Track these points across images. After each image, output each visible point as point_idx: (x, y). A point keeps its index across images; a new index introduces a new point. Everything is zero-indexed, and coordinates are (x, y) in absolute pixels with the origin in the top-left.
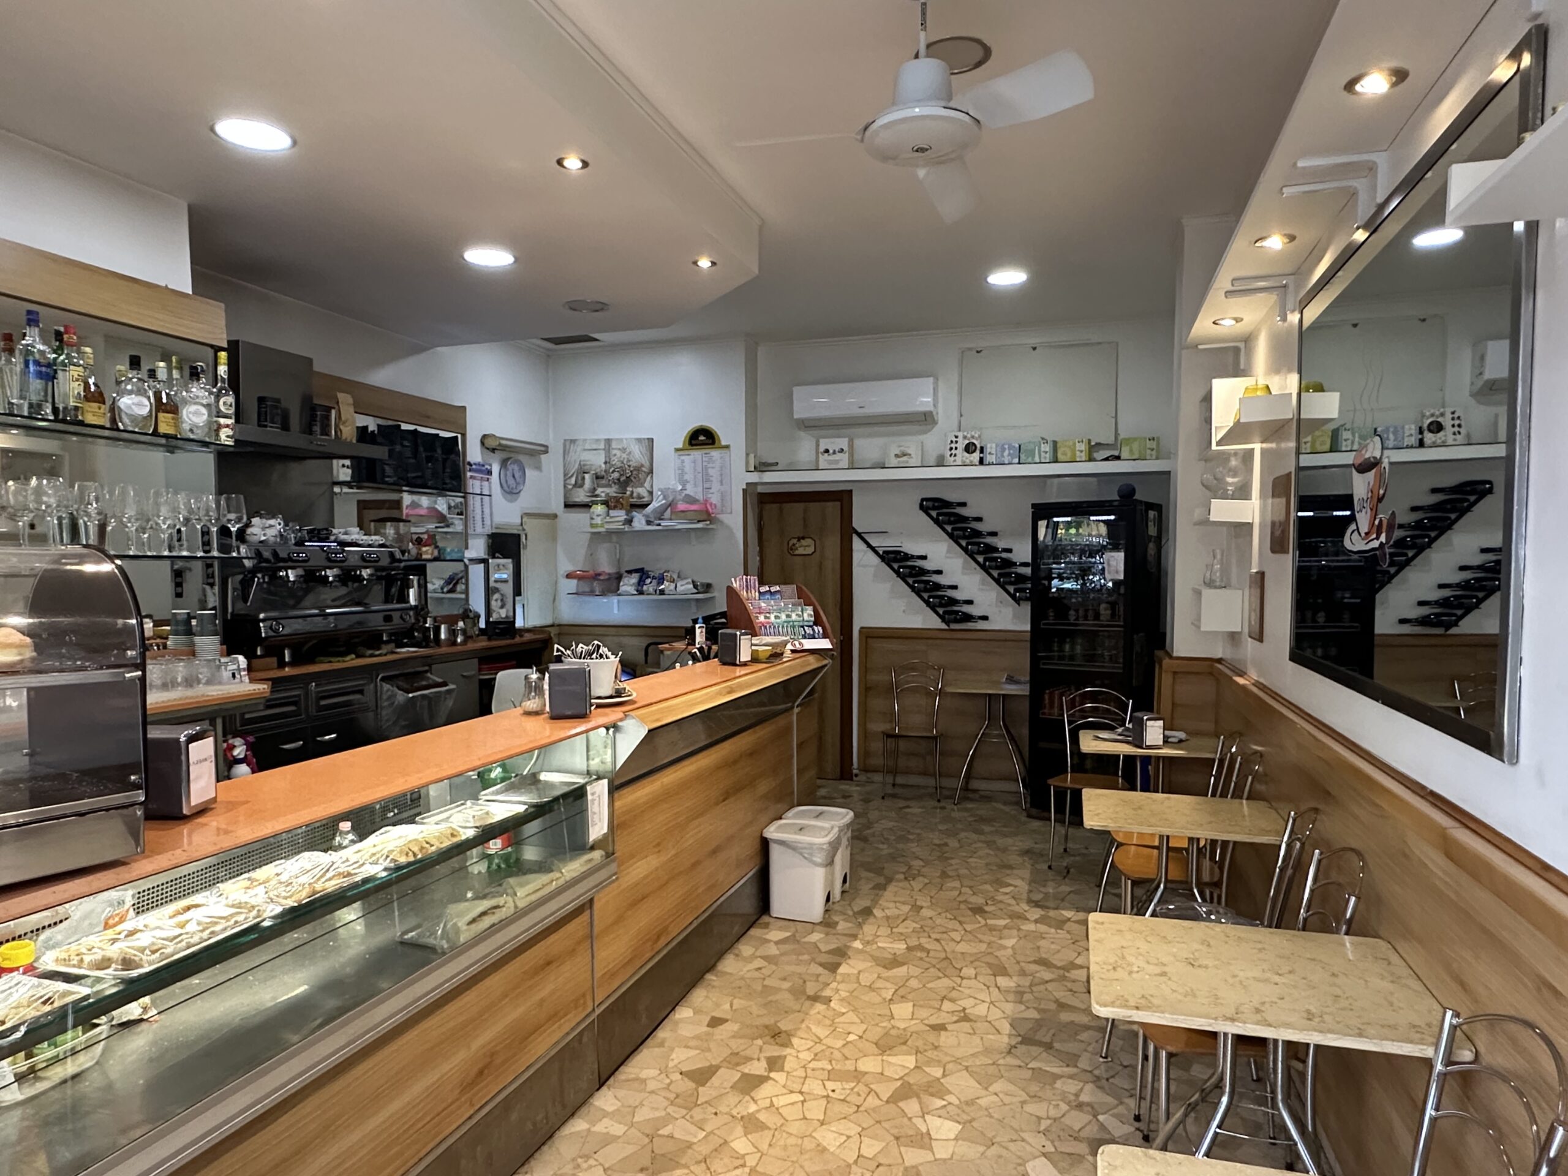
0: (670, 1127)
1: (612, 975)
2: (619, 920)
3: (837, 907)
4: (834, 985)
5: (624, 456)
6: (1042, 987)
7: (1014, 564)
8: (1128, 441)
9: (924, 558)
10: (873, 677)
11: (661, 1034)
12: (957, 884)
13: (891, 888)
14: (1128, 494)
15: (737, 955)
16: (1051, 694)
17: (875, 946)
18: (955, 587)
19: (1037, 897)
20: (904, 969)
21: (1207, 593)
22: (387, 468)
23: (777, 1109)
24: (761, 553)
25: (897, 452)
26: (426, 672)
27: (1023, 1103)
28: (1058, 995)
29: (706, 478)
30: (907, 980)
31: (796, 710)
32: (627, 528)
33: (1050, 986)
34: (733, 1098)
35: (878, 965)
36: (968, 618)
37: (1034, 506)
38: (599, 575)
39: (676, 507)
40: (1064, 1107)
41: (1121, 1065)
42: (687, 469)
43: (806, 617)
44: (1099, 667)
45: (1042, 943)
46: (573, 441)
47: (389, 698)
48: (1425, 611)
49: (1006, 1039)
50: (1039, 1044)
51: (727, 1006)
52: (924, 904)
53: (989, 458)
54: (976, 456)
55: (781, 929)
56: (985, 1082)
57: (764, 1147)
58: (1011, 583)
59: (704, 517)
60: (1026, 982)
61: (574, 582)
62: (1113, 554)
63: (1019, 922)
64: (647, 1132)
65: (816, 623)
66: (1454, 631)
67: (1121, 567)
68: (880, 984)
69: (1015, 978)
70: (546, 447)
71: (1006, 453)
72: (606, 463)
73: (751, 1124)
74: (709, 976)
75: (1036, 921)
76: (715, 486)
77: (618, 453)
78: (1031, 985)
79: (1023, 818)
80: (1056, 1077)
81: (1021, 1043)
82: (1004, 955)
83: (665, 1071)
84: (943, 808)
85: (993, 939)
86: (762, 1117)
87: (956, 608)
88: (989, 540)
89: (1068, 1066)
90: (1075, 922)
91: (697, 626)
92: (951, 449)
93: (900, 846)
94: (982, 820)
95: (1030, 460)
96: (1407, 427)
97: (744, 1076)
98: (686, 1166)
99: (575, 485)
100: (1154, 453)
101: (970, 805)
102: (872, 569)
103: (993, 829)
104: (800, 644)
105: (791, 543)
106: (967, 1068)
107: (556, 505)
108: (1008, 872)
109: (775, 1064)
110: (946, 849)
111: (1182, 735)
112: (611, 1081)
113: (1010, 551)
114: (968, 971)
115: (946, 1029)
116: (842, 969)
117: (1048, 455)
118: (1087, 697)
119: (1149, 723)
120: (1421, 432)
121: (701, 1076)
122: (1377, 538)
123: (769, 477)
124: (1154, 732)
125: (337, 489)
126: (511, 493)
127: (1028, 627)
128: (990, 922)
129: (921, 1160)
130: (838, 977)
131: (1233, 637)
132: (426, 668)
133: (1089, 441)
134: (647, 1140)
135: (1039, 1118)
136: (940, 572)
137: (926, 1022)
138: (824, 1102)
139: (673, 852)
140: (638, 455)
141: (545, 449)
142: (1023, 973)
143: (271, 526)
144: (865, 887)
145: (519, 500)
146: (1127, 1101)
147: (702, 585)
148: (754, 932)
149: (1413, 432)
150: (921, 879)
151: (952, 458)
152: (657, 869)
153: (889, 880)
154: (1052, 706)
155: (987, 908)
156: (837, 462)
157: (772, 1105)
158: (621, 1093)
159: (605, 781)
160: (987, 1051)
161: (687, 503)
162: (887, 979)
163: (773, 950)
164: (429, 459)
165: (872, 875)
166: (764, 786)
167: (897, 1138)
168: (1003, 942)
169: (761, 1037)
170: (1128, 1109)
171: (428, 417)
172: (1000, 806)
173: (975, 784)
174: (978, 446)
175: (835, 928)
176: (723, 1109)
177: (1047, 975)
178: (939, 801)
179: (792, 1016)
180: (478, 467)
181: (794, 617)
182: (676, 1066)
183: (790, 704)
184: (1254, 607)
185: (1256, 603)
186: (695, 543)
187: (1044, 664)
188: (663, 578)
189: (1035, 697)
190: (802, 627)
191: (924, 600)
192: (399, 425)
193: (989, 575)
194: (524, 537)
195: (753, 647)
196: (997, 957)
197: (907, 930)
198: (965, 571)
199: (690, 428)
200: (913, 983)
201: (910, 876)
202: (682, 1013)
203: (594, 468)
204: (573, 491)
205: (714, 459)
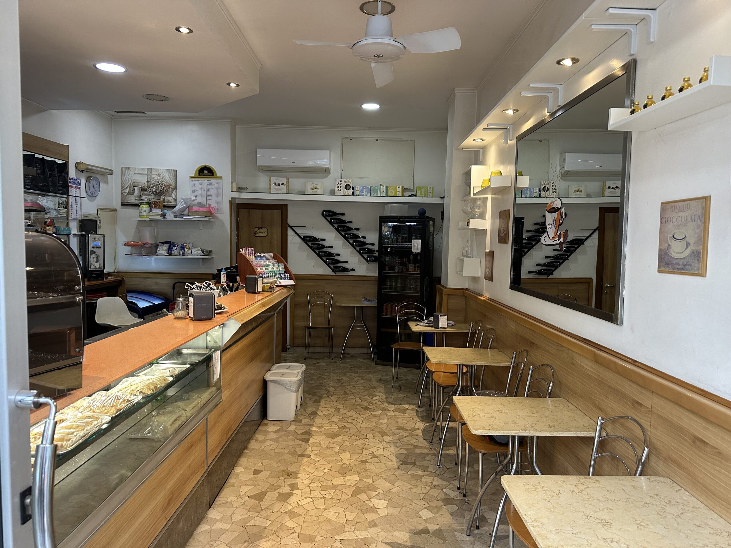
0: (252, 521)
1: (213, 451)
3: (299, 413)
4: (310, 448)
5: (159, 178)
6: (404, 440)
7: (367, 244)
8: (419, 188)
9: (324, 240)
11: (231, 481)
12: (353, 397)
13: (323, 401)
14: (422, 213)
16: (387, 305)
17: (323, 429)
18: (339, 255)
19: (390, 400)
20: (340, 437)
21: (465, 259)
22: (27, 179)
23: (302, 506)
24: (238, 235)
25: (312, 187)
27: (411, 488)
28: (412, 442)
29: (209, 194)
30: (343, 442)
31: (276, 315)
32: (162, 219)
33: (407, 438)
34: (278, 505)
35: (327, 437)
36: (345, 270)
37: (380, 217)
38: (145, 244)
39: (192, 209)
40: (428, 488)
41: (446, 468)
42: (196, 189)
43: (281, 269)
44: (408, 293)
45: (399, 420)
46: (127, 169)
48: (540, 268)
49: (395, 464)
50: (410, 463)
51: (260, 464)
52: (341, 408)
53: (357, 193)
54: (351, 191)
55: (274, 425)
56: (392, 482)
57: (302, 523)
58: (366, 253)
59: (209, 215)
60: (396, 438)
61: (129, 248)
62: (416, 241)
63: (386, 412)
64: (242, 525)
65: (285, 272)
66: (551, 277)
67: (420, 247)
68: (331, 445)
69: (391, 437)
71: (365, 191)
72: (148, 182)
73: (292, 514)
74: (246, 451)
75: (393, 411)
76: (214, 199)
77: (156, 177)
78: (399, 439)
79: (373, 364)
80: (422, 476)
81: (402, 464)
82: (383, 427)
83: (239, 497)
84: (336, 362)
85: (377, 420)
86: (296, 510)
87: (339, 265)
88: (355, 232)
89: (425, 471)
90: (409, 410)
91: (222, 273)
92: (338, 187)
93: (320, 382)
94: (354, 367)
95: (376, 195)
96: (534, 188)
97: (280, 494)
98: (266, 537)
99: (129, 193)
100: (431, 194)
101: (347, 361)
102: (298, 245)
103: (362, 371)
104: (280, 282)
105: (255, 231)
106: (382, 477)
107: (117, 203)
108: (375, 390)
109: (294, 487)
110: (342, 381)
111: (453, 323)
112: (213, 505)
113: (365, 238)
114: (370, 436)
115: (368, 462)
116: (311, 441)
117: (384, 193)
118: (406, 307)
119: (441, 317)
120: (540, 191)
121: (260, 497)
122: (559, 240)
123: (244, 195)
124: (443, 321)
126: (92, 196)
127: (377, 275)
128: (373, 413)
129: (374, 518)
130: (310, 445)
131: (475, 279)
133: (403, 187)
134: (243, 529)
135: (419, 494)
136: (332, 247)
137: (358, 460)
138: (323, 500)
139: (234, 388)
140: (167, 179)
141: (111, 172)
142: (394, 434)
144: (311, 402)
145: (96, 200)
146: (453, 482)
147: (207, 251)
148: (260, 428)
149: (537, 191)
150: (335, 396)
151: (339, 191)
152: (228, 397)
153: (321, 398)
154: (387, 311)
155: (369, 407)
156: (280, 190)
157: (299, 505)
158: (221, 510)
159: (219, 351)
160: (389, 469)
161: (199, 207)
162: (334, 443)
163: (273, 436)
164: (51, 175)
165: (310, 396)
166: (265, 354)
167: (361, 511)
168: (381, 421)
169: (282, 476)
170: (454, 485)
171: (48, 151)
172: (362, 360)
173: (348, 350)
175: (301, 422)
176: (275, 509)
177: (405, 434)
178: (332, 359)
179: (294, 465)
180: (74, 181)
181: (275, 269)
182: (244, 494)
183: (273, 313)
184: (488, 266)
185: (489, 264)
186: (202, 229)
187: (383, 291)
188: (184, 247)
189: (379, 308)
190: (280, 274)
191: (324, 261)
192: (34, 155)
193: (355, 249)
194: (99, 222)
195: (263, 284)
196: (381, 428)
197: (336, 420)
198: (344, 247)
199: (199, 166)
200: (347, 443)
201: (329, 395)
202: (238, 470)
203: (141, 184)
204: (127, 197)
205: (213, 184)
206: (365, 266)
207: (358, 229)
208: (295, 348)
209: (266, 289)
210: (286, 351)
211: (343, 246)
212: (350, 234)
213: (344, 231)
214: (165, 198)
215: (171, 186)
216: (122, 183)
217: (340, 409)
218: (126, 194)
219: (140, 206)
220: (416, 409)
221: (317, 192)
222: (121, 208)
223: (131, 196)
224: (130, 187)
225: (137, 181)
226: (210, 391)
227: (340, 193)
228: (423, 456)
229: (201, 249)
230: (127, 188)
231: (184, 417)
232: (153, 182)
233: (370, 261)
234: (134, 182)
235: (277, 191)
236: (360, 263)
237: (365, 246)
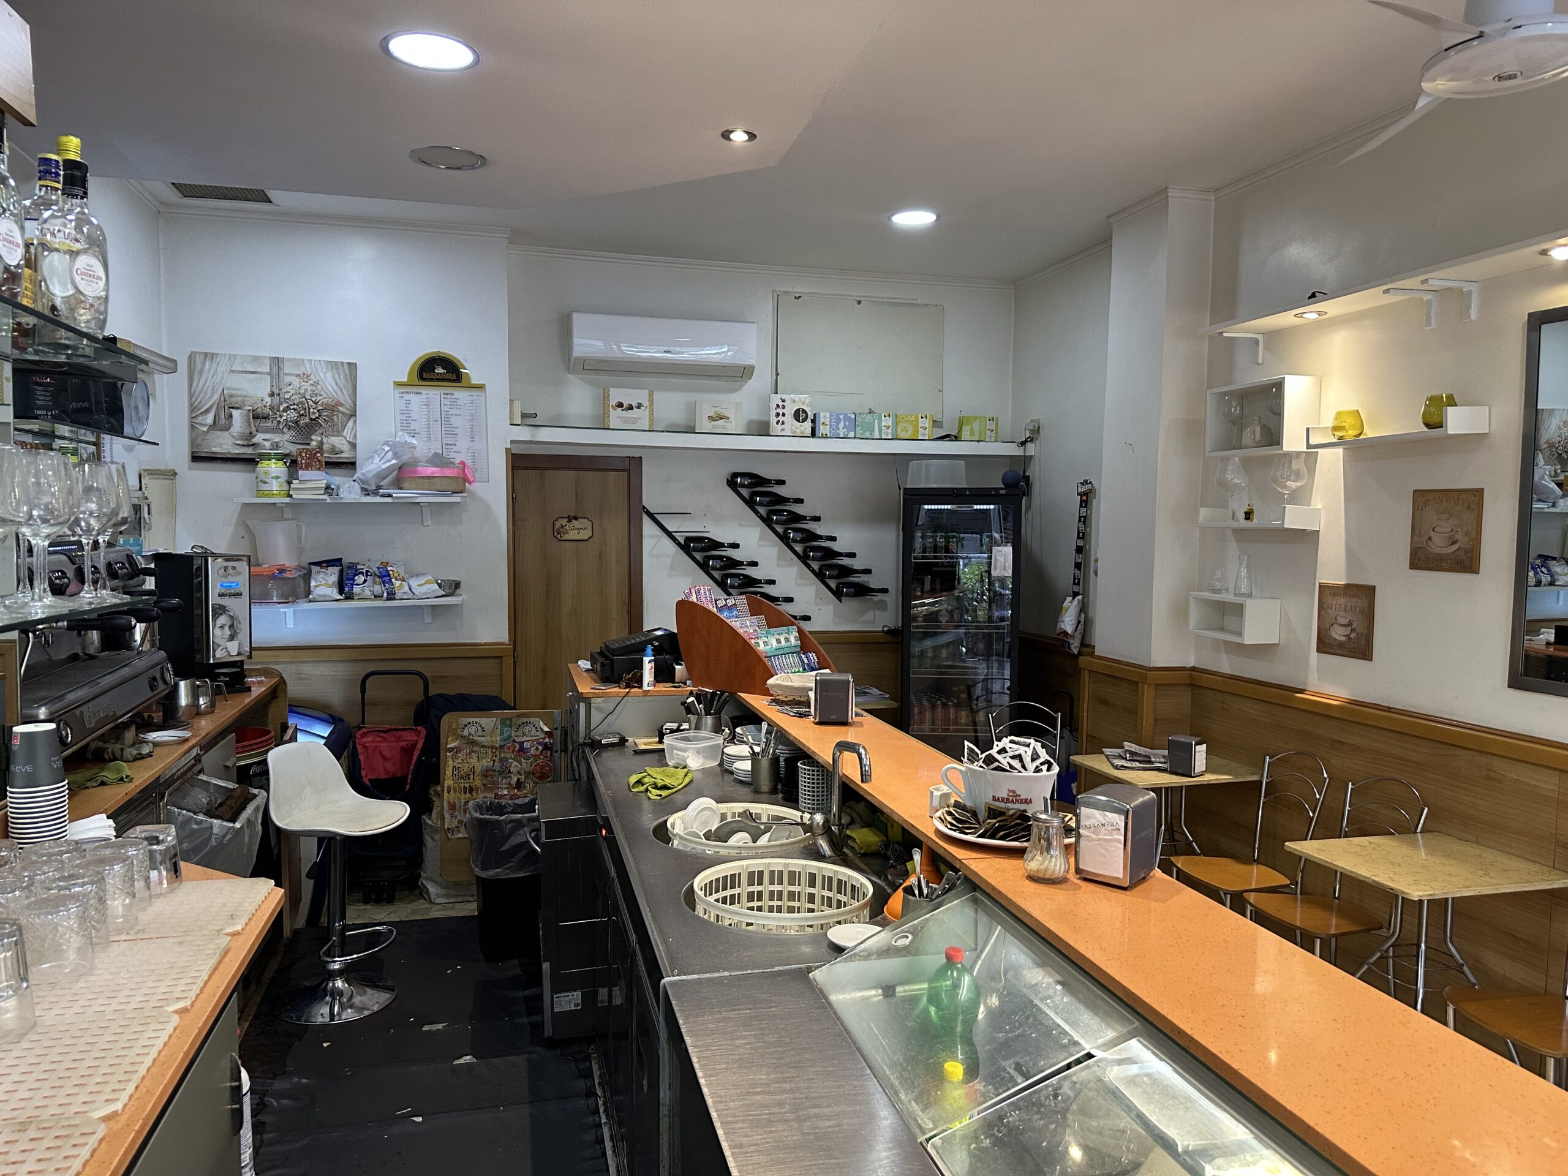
5: (307, 386)
7: (838, 554)
9: (736, 546)
14: (1014, 482)
18: (772, 582)
25: (712, 414)
29: (449, 430)
32: (329, 499)
37: (903, 490)
38: (284, 571)
42: (414, 416)
43: (793, 640)
46: (209, 356)
53: (822, 430)
54: (808, 425)
58: (833, 577)
59: (459, 487)
62: (1000, 548)
65: (804, 648)
67: (1009, 563)
70: (175, 362)
71: (841, 425)
72: (272, 395)
76: (463, 441)
77: (296, 382)
88: (811, 526)
91: (647, 659)
92: (778, 415)
95: (867, 435)
99: (214, 426)
100: (993, 434)
102: (668, 561)
105: (558, 526)
107: (178, 457)
113: (833, 539)
119: (1198, 748)
124: (1201, 757)
133: (932, 416)
136: (753, 564)
140: (330, 387)
141: (170, 366)
147: (451, 584)
151: (780, 427)
156: (635, 420)
174: (809, 415)
184: (1343, 621)
185: (1348, 617)
186: (430, 523)
187: (915, 672)
193: (808, 566)
199: (420, 355)
203: (251, 401)
204: (210, 436)
205: (460, 402)
206: (833, 607)
207: (817, 519)
212: (798, 531)
213: (783, 522)
214: (325, 440)
215: (341, 409)
216: (191, 396)
218: (205, 429)
219: (256, 463)
221: (724, 427)
222: (190, 469)
223: (219, 433)
224: (217, 409)
225: (239, 393)
227: (783, 430)
229: (436, 579)
230: (207, 411)
232: (287, 396)
233: (842, 594)
234: (231, 396)
235: (626, 422)
236: (819, 601)
237: (832, 558)
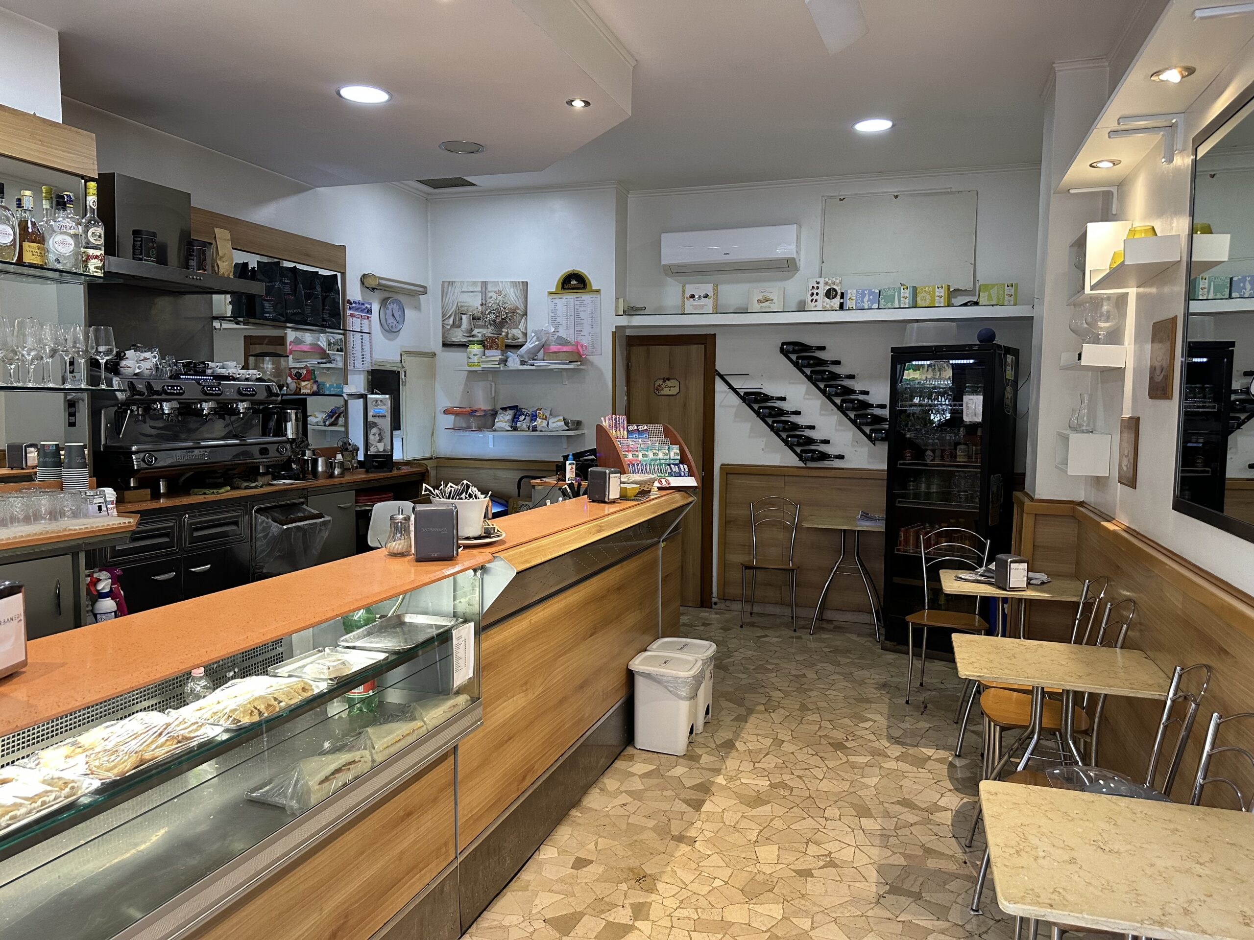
1: (477, 819)
2: (485, 762)
3: (700, 740)
4: (698, 824)
5: (500, 298)
6: (906, 831)
7: (871, 406)
8: (986, 287)
9: (783, 399)
10: (733, 512)
11: (526, 876)
12: (817, 717)
13: (753, 720)
14: (987, 338)
15: (602, 790)
16: (907, 531)
17: (738, 782)
18: (812, 428)
19: (897, 733)
20: (768, 808)
21: (1074, 437)
22: (266, 304)
24: (629, 393)
25: (760, 298)
26: (303, 503)
28: (924, 839)
29: (578, 322)
30: (772, 820)
31: (662, 545)
32: (502, 367)
33: (915, 830)
35: (741, 802)
36: (824, 456)
37: (893, 350)
38: (476, 411)
39: (549, 349)
41: (993, 919)
42: (559, 313)
43: (672, 455)
44: (954, 506)
45: (906, 783)
46: (451, 283)
47: (264, 529)
49: (874, 889)
50: (908, 894)
51: (592, 846)
52: (786, 738)
53: (849, 304)
54: (837, 301)
55: (644, 761)
56: (854, 936)
58: (867, 424)
59: (576, 358)
60: (891, 824)
61: (452, 417)
62: (971, 397)
63: (880, 759)
65: (682, 461)
67: (980, 410)
68: (744, 824)
69: (879, 820)
70: (425, 287)
71: (866, 299)
72: (482, 305)
74: (575, 813)
75: (897, 759)
76: (587, 329)
77: (494, 295)
78: (895, 829)
79: (878, 648)
80: (929, 932)
81: (888, 893)
82: (866, 794)
83: (528, 917)
84: (800, 638)
85: (856, 777)
87: (813, 447)
88: (847, 383)
89: (938, 919)
90: (934, 760)
91: (568, 463)
92: (812, 294)
93: (759, 676)
94: (836, 651)
95: (889, 305)
97: (609, 924)
99: (454, 325)
100: (1012, 298)
101: (825, 636)
102: (734, 410)
103: (849, 660)
104: (667, 481)
106: (836, 920)
107: (435, 344)
108: (867, 706)
109: (640, 911)
110: (803, 680)
111: (1044, 577)
112: (473, 929)
113: (866, 393)
114: (832, 812)
115: (812, 876)
116: (707, 807)
117: (907, 301)
118: (944, 536)
119: (1013, 565)
121: (566, 924)
123: (637, 321)
124: (1018, 574)
125: (216, 324)
126: (391, 331)
127: (885, 467)
128: (852, 758)
130: (703, 816)
131: (1099, 482)
132: (303, 500)
133: (949, 287)
136: (798, 413)
137: (792, 867)
139: (541, 689)
140: (513, 298)
141: (424, 290)
142: (887, 815)
143: (145, 359)
144: (727, 718)
145: (399, 338)
147: (573, 422)
148: (618, 764)
150: (781, 711)
151: (813, 304)
152: (524, 707)
153: (750, 711)
154: (907, 542)
155: (847, 744)
156: (702, 307)
159: (472, 625)
160: (855, 900)
161: (560, 344)
162: (751, 819)
163: (637, 784)
164: (309, 296)
165: (731, 705)
166: (631, 621)
168: (865, 780)
169: (626, 881)
171: (308, 255)
172: (854, 637)
173: (829, 615)
174: (839, 293)
175: (698, 762)
177: (911, 818)
178: (795, 631)
179: (657, 858)
180: (358, 306)
181: (661, 455)
182: (539, 912)
183: (656, 539)
184: (1126, 452)
185: (1128, 449)
186: (566, 383)
187: (899, 502)
188: (536, 416)
189: (891, 534)
190: (669, 465)
191: (783, 440)
192: (279, 262)
193: (846, 415)
194: (403, 373)
195: (622, 485)
196: (860, 796)
197: (769, 766)
198: (823, 412)
199: (563, 273)
200: (778, 824)
201: (769, 708)
202: (548, 853)
203: (471, 309)
204: (451, 331)
205: (585, 302)
206: (866, 449)
207: (852, 377)
208: (728, 603)
209: (630, 494)
210: (711, 607)
211: (821, 409)
212: (836, 386)
213: (823, 380)
214: (509, 331)
215: (518, 311)
216: (442, 308)
217: (783, 741)
218: (449, 327)
219: (468, 346)
220: (950, 759)
221: (769, 307)
222: (442, 351)
223: (456, 329)
224: (455, 316)
225: (466, 304)
226: (451, 703)
227: (816, 306)
228: (942, 878)
229: (564, 419)
230: (450, 316)
231: (365, 762)
232: (490, 305)
233: (876, 439)
234: (462, 306)
235: (695, 309)
236: (855, 443)
237: (866, 409)
